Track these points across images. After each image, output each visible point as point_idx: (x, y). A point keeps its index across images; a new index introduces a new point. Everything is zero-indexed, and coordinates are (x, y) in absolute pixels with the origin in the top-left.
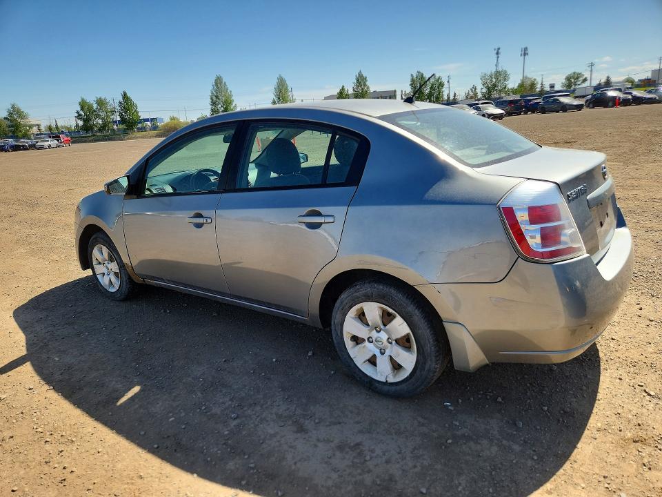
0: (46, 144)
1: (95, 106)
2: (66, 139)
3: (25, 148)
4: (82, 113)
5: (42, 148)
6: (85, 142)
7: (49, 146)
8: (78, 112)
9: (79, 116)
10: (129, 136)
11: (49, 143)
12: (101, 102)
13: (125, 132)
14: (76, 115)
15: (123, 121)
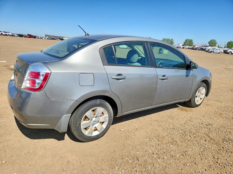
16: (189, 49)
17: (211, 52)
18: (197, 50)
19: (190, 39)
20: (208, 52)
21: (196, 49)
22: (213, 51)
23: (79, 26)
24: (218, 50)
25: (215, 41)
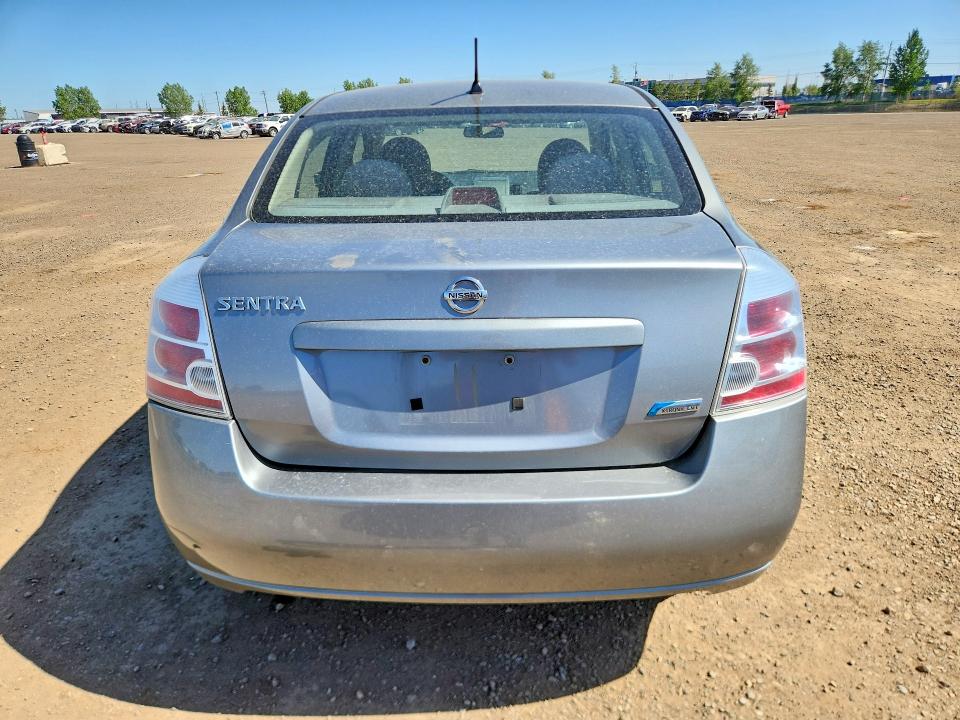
0: (752, 113)
1: (856, 56)
2: (783, 106)
3: (724, 118)
4: (832, 66)
5: (744, 118)
6: (821, 112)
7: (755, 117)
8: (827, 66)
9: (826, 73)
10: (894, 106)
11: (756, 112)
12: (868, 50)
13: (891, 99)
14: (824, 69)
15: (892, 81)
16: (107, 131)
17: (210, 136)
18: (147, 131)
19: (76, 86)
20: (201, 138)
21: (140, 129)
22: (219, 133)
23: (476, 40)
24: (233, 127)
25: (178, 88)
